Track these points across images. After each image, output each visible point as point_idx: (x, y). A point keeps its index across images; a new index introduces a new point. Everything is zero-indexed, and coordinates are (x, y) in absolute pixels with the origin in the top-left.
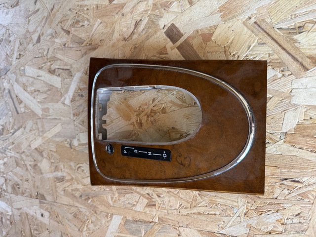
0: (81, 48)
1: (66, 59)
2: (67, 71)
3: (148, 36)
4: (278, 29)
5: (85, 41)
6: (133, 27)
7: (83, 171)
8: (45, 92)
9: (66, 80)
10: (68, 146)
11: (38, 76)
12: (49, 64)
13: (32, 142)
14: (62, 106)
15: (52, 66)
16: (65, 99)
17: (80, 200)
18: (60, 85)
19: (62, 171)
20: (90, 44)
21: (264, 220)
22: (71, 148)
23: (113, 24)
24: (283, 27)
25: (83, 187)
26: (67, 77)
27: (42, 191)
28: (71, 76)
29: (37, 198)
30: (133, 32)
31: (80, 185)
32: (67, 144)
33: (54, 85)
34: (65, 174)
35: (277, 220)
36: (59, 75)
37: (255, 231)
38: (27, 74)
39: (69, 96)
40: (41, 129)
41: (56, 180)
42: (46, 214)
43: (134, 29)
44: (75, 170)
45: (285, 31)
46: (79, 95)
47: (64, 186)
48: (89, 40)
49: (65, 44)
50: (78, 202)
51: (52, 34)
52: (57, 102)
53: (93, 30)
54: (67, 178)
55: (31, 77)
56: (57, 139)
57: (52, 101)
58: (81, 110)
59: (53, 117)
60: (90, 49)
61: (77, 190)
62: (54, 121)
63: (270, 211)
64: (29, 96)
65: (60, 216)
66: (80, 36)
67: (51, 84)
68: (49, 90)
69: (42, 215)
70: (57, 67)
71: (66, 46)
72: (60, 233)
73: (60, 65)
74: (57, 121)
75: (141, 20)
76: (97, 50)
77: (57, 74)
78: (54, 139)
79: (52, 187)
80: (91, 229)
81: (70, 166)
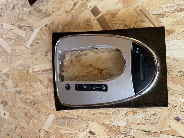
0: (40, 15)
1: (30, 21)
2: (30, 28)
3: (81, 11)
4: (152, 14)
5: (43, 11)
6: (72, 5)
7: (34, 87)
8: (15, 39)
9: (28, 33)
10: (26, 72)
11: (11, 29)
12: (19, 22)
13: (3, 69)
14: (24, 48)
15: (21, 24)
16: (27, 44)
17: (30, 105)
18: (25, 36)
19: (20, 87)
20: (46, 13)
21: (136, 117)
22: (28, 74)
23: (61, 3)
24: (155, 13)
25: (33, 97)
26: (29, 31)
27: (5, 99)
28: (32, 31)
29: (2, 104)
30: (72, 8)
31: (31, 96)
32: (25, 71)
33: (21, 35)
34: (22, 89)
35: (142, 118)
36: (24, 30)
37: (130, 123)
38: (4, 28)
39: (30, 42)
40: (9, 62)
41: (16, 92)
42: (7, 113)
43: (73, 7)
44: (29, 87)
45: (155, 16)
46: (36, 42)
47: (20, 96)
48: (46, 10)
49: (30, 12)
50: (28, 106)
51: (22, 5)
52: (22, 46)
53: (49, 5)
54: (23, 92)
55: (6, 30)
56: (19, 68)
57: (18, 45)
58: (36, 51)
59: (18, 55)
60: (45, 16)
61: (29, 99)
62: (18, 57)
63: (139, 112)
64: (4, 41)
65: (16, 115)
66: (40, 8)
67: (18, 34)
68: (17, 38)
69: (5, 114)
70: (23, 25)
71: (31, 13)
72: (15, 125)
73: (25, 24)
74: (20, 57)
75: (77, 2)
76: (49, 17)
77: (24, 29)
78: (17, 68)
79: (13, 97)
80: (35, 122)
81: (26, 84)
